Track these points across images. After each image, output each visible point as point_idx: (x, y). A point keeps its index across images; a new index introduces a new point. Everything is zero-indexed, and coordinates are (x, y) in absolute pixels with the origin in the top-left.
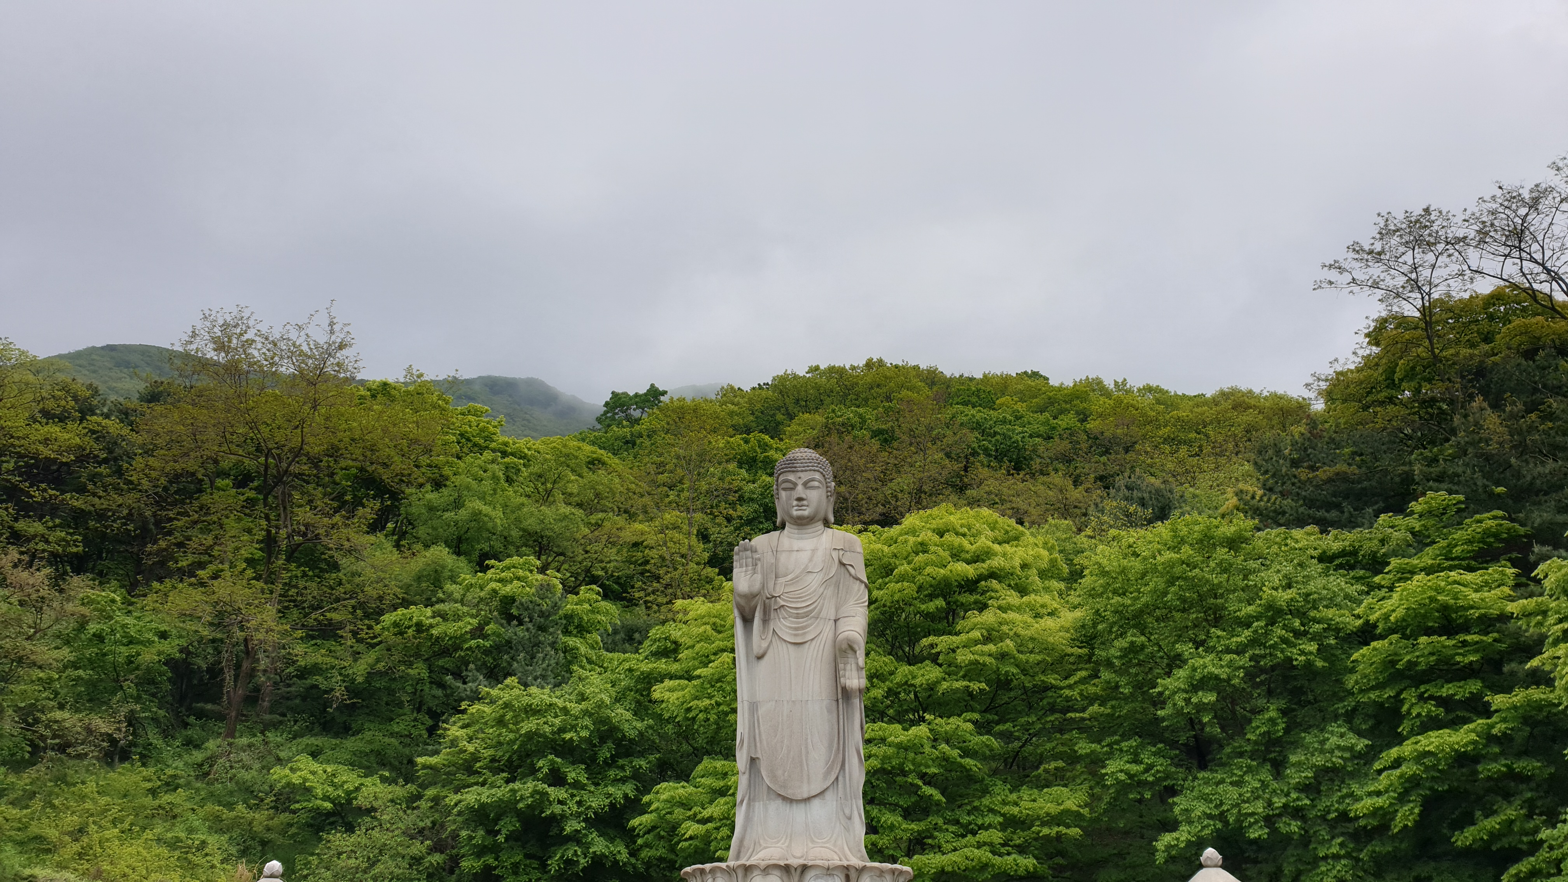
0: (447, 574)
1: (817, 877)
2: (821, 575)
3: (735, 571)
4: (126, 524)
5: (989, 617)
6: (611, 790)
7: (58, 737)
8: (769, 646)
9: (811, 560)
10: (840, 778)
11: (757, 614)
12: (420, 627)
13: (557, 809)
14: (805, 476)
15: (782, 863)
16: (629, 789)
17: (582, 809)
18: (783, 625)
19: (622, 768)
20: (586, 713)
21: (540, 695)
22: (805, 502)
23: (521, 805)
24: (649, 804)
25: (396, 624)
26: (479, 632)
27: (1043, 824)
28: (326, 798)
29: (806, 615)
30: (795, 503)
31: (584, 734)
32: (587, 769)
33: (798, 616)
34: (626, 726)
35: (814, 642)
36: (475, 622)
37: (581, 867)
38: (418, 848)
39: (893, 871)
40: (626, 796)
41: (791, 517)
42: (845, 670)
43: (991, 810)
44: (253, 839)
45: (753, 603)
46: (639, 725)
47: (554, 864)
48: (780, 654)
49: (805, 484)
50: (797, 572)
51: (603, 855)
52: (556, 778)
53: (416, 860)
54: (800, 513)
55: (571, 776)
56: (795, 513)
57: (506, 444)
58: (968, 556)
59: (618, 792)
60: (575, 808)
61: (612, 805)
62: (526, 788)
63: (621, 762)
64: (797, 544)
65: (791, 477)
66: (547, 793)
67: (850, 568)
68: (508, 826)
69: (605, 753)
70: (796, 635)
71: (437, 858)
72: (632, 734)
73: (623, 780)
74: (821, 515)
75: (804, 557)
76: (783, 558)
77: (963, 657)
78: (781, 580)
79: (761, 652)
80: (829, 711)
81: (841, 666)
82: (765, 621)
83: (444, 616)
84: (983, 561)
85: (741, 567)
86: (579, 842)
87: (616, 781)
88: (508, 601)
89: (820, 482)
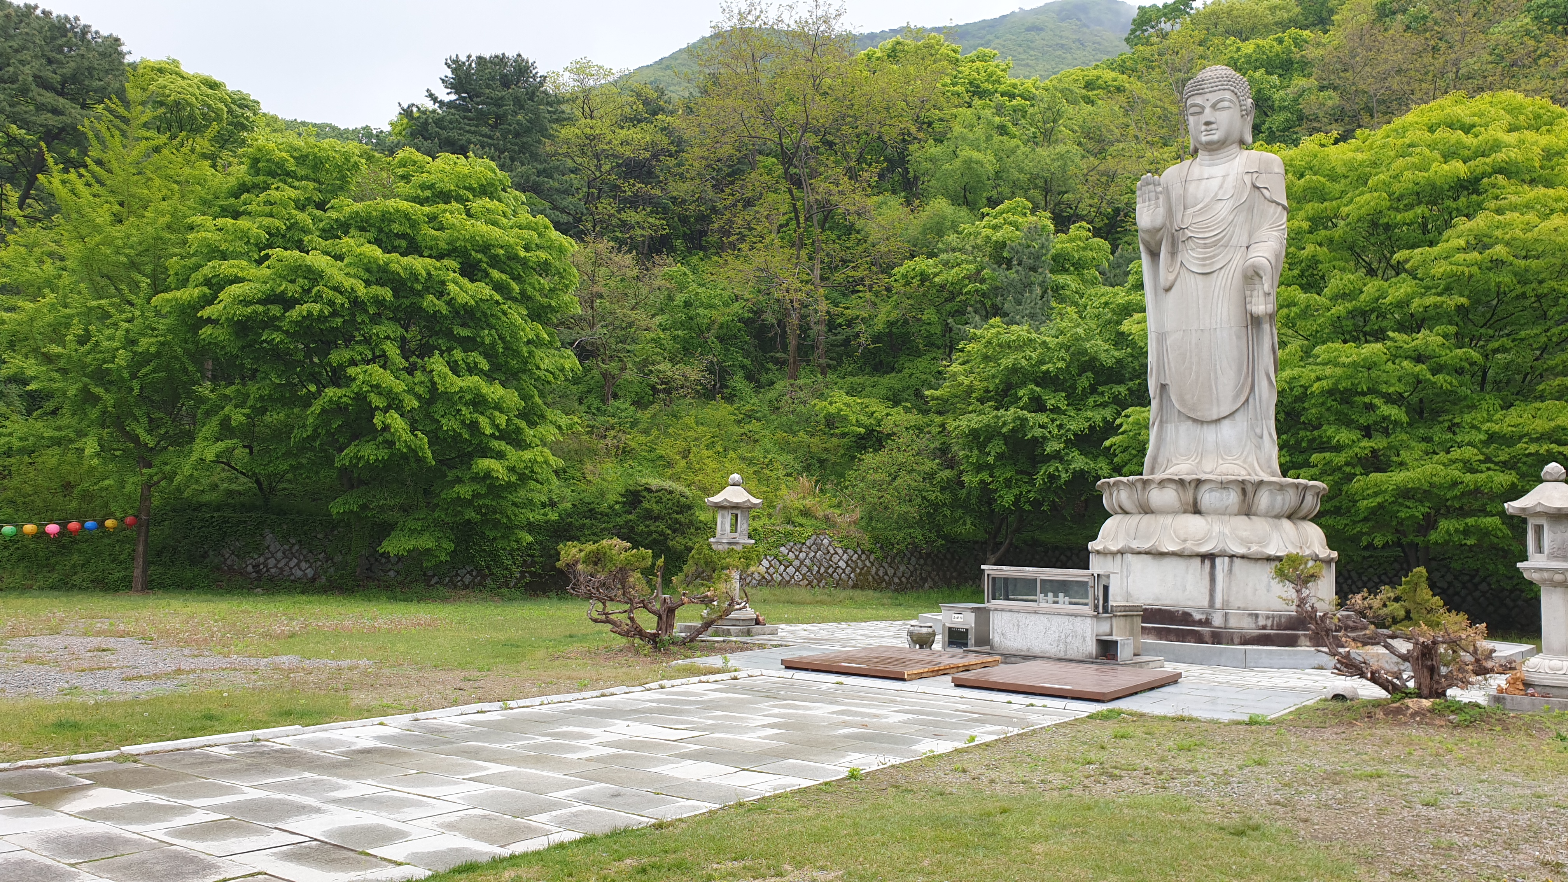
0: (948, 224)
1: (1211, 490)
2: (1231, 201)
3: (1138, 207)
4: (698, 206)
5: (1480, 222)
6: (1090, 414)
7: (666, 383)
8: (1176, 279)
9: (1221, 187)
10: (1251, 400)
11: (1163, 248)
12: (924, 278)
13: (1038, 432)
14: (1213, 98)
15: (1176, 478)
16: (1108, 413)
17: (1062, 431)
18: (1191, 257)
19: (1103, 393)
20: (1061, 346)
21: (1021, 331)
22: (1213, 126)
23: (1004, 430)
24: (1121, 425)
25: (904, 276)
26: (976, 277)
27: (1532, 440)
28: (859, 424)
29: (1216, 244)
30: (1203, 128)
31: (1061, 365)
32: (1067, 397)
33: (1206, 246)
34: (1103, 356)
35: (1223, 271)
36: (972, 267)
37: (1062, 481)
38: (930, 465)
39: (1297, 486)
40: (1104, 419)
41: (1201, 144)
42: (1251, 296)
43: (1474, 427)
44: (813, 458)
45: (1158, 237)
46: (1116, 354)
47: (1040, 478)
48: (1189, 285)
49: (1214, 106)
50: (1207, 200)
51: (1082, 470)
52: (1038, 405)
53: (930, 476)
54: (1209, 138)
55: (1050, 403)
56: (1204, 139)
57: (1014, 86)
58: (1467, 153)
59: (1097, 416)
60: (1056, 431)
61: (1091, 428)
62: (1010, 414)
63: (1101, 389)
64: (1208, 171)
65: (1198, 100)
66: (1026, 419)
67: (1265, 191)
68: (996, 447)
69: (1084, 382)
70: (1204, 265)
71: (946, 474)
72: (1110, 362)
73: (1104, 405)
74: (1236, 136)
75: (1214, 184)
76: (1192, 188)
77: (1439, 269)
78: (1190, 211)
79: (1168, 284)
80: (1239, 337)
81: (1248, 293)
82: (1173, 253)
83: (946, 264)
84: (1488, 156)
85: (1144, 202)
86: (1061, 460)
87: (1096, 406)
88: (1001, 245)
89: (1231, 101)
